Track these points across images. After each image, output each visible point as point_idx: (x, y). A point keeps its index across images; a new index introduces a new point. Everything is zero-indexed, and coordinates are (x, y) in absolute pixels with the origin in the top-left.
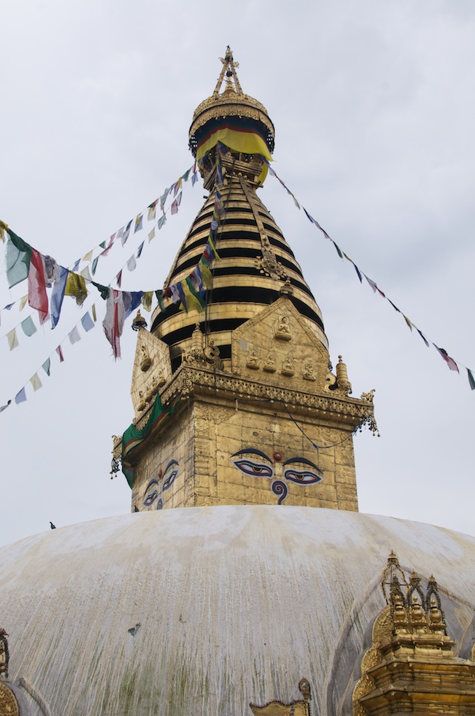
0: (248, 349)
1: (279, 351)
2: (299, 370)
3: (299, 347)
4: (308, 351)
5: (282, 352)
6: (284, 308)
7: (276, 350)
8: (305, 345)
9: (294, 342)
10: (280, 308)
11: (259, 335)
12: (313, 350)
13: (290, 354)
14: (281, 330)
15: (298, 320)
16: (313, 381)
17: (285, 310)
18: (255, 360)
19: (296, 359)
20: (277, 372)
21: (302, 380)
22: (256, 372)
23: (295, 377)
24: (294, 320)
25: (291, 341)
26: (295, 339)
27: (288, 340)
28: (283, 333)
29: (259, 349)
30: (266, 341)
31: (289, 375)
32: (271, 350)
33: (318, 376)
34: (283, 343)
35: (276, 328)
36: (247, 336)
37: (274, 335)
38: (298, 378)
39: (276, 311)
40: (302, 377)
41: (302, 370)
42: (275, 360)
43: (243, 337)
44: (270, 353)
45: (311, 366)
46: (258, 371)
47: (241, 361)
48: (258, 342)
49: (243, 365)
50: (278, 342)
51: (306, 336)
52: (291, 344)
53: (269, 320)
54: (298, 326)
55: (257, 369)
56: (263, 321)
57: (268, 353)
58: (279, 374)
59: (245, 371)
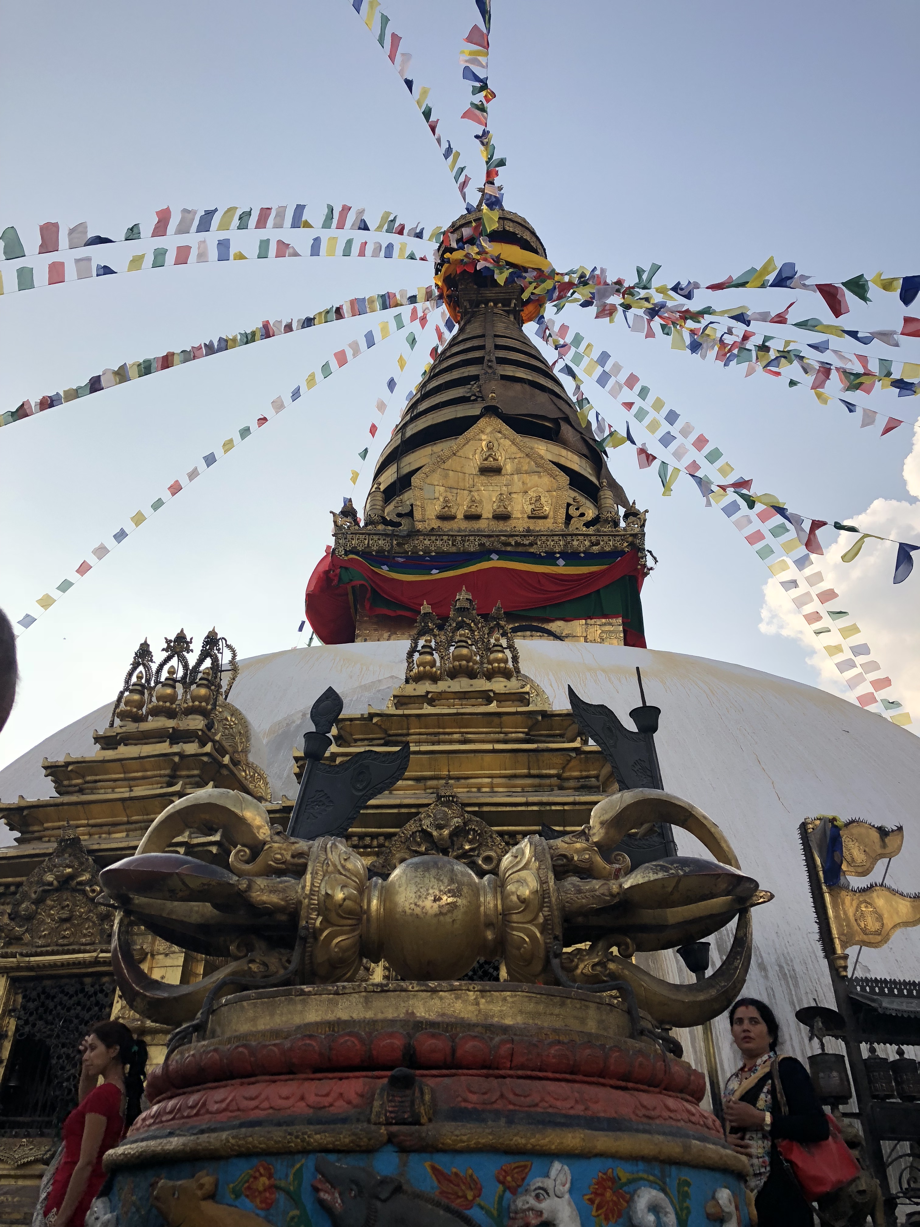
0: (437, 495)
1: (486, 488)
2: (521, 508)
3: (516, 477)
4: (534, 479)
5: (490, 488)
6: (489, 430)
7: (482, 487)
8: (526, 472)
9: (509, 471)
10: (482, 432)
11: (451, 474)
12: (540, 477)
13: (504, 488)
14: (486, 459)
15: (513, 443)
16: (545, 517)
17: (491, 432)
18: (448, 507)
19: (515, 493)
20: (484, 516)
21: (527, 520)
22: (452, 522)
23: (515, 518)
24: (508, 443)
25: (503, 472)
26: (509, 468)
27: (497, 471)
28: (491, 462)
29: (455, 491)
30: (464, 479)
31: (503, 517)
32: (472, 489)
33: (552, 510)
34: (492, 476)
35: (478, 460)
36: (436, 478)
37: (477, 469)
38: (518, 519)
39: (477, 437)
40: (526, 516)
41: (525, 507)
42: (481, 502)
43: (428, 481)
44: (472, 493)
45: (538, 499)
46: (456, 520)
47: (427, 513)
48: (451, 482)
49: (430, 517)
50: (483, 477)
51: (528, 460)
52: (504, 475)
53: (468, 450)
54: (514, 449)
55: (453, 518)
56: (458, 454)
57: (470, 494)
58: (488, 518)
59: (437, 524)
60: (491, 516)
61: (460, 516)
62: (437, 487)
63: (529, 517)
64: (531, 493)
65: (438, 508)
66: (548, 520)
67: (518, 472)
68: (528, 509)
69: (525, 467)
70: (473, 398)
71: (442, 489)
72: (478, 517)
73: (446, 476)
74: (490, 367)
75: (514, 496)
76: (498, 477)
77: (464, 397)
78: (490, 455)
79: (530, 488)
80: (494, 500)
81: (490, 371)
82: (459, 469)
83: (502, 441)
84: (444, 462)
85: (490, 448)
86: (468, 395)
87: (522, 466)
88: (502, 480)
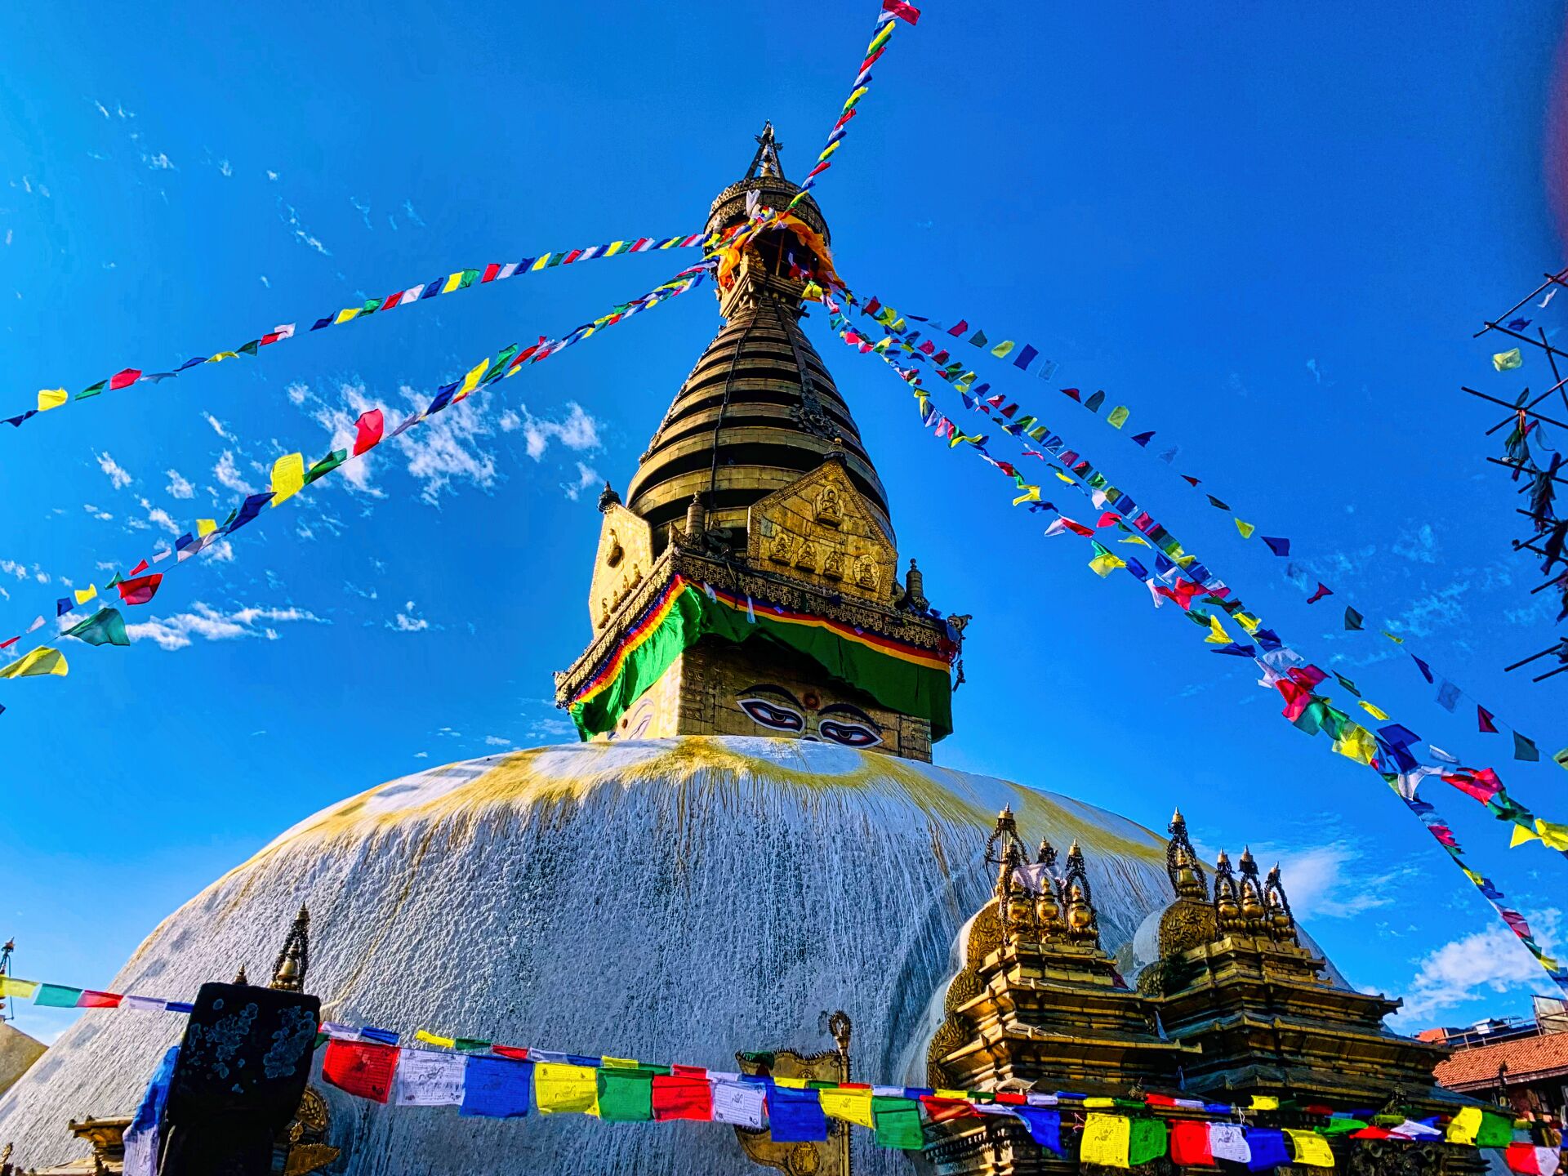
1: (821, 540)
2: (851, 573)
3: (851, 538)
4: (866, 545)
5: (825, 542)
6: (832, 477)
7: (817, 539)
8: (861, 535)
9: (845, 530)
10: (825, 477)
11: (790, 514)
12: (872, 545)
13: (839, 546)
14: (826, 509)
15: (852, 498)
17: (833, 481)
18: (783, 551)
19: (848, 555)
20: (817, 572)
21: (857, 588)
22: (787, 570)
23: (845, 583)
24: (847, 497)
25: (840, 528)
26: (846, 526)
27: (836, 525)
28: (829, 515)
29: (792, 535)
30: (801, 524)
31: (835, 579)
32: (808, 538)
33: (879, 584)
34: (828, 530)
35: (817, 507)
36: (774, 514)
37: (815, 517)
38: (848, 584)
39: (820, 481)
40: (855, 583)
41: (856, 573)
42: (815, 555)
44: (808, 543)
45: (868, 568)
46: (791, 569)
47: (762, 551)
48: (788, 524)
49: (764, 557)
50: (820, 528)
52: (840, 532)
53: (809, 494)
54: (851, 506)
55: (786, 564)
56: (799, 494)
57: (804, 543)
58: (819, 575)
59: (768, 566)
60: (822, 573)
61: (793, 564)
62: (774, 526)
63: (857, 585)
64: (863, 560)
66: (875, 593)
67: (853, 532)
69: (861, 530)
70: (801, 426)
71: (779, 528)
72: (809, 571)
73: (785, 516)
74: (809, 391)
75: (846, 557)
76: (834, 533)
77: (788, 420)
78: (830, 506)
79: (862, 554)
80: (828, 557)
81: (811, 396)
82: (797, 511)
83: (842, 493)
85: (830, 498)
86: (796, 420)
87: (858, 528)
88: (838, 536)
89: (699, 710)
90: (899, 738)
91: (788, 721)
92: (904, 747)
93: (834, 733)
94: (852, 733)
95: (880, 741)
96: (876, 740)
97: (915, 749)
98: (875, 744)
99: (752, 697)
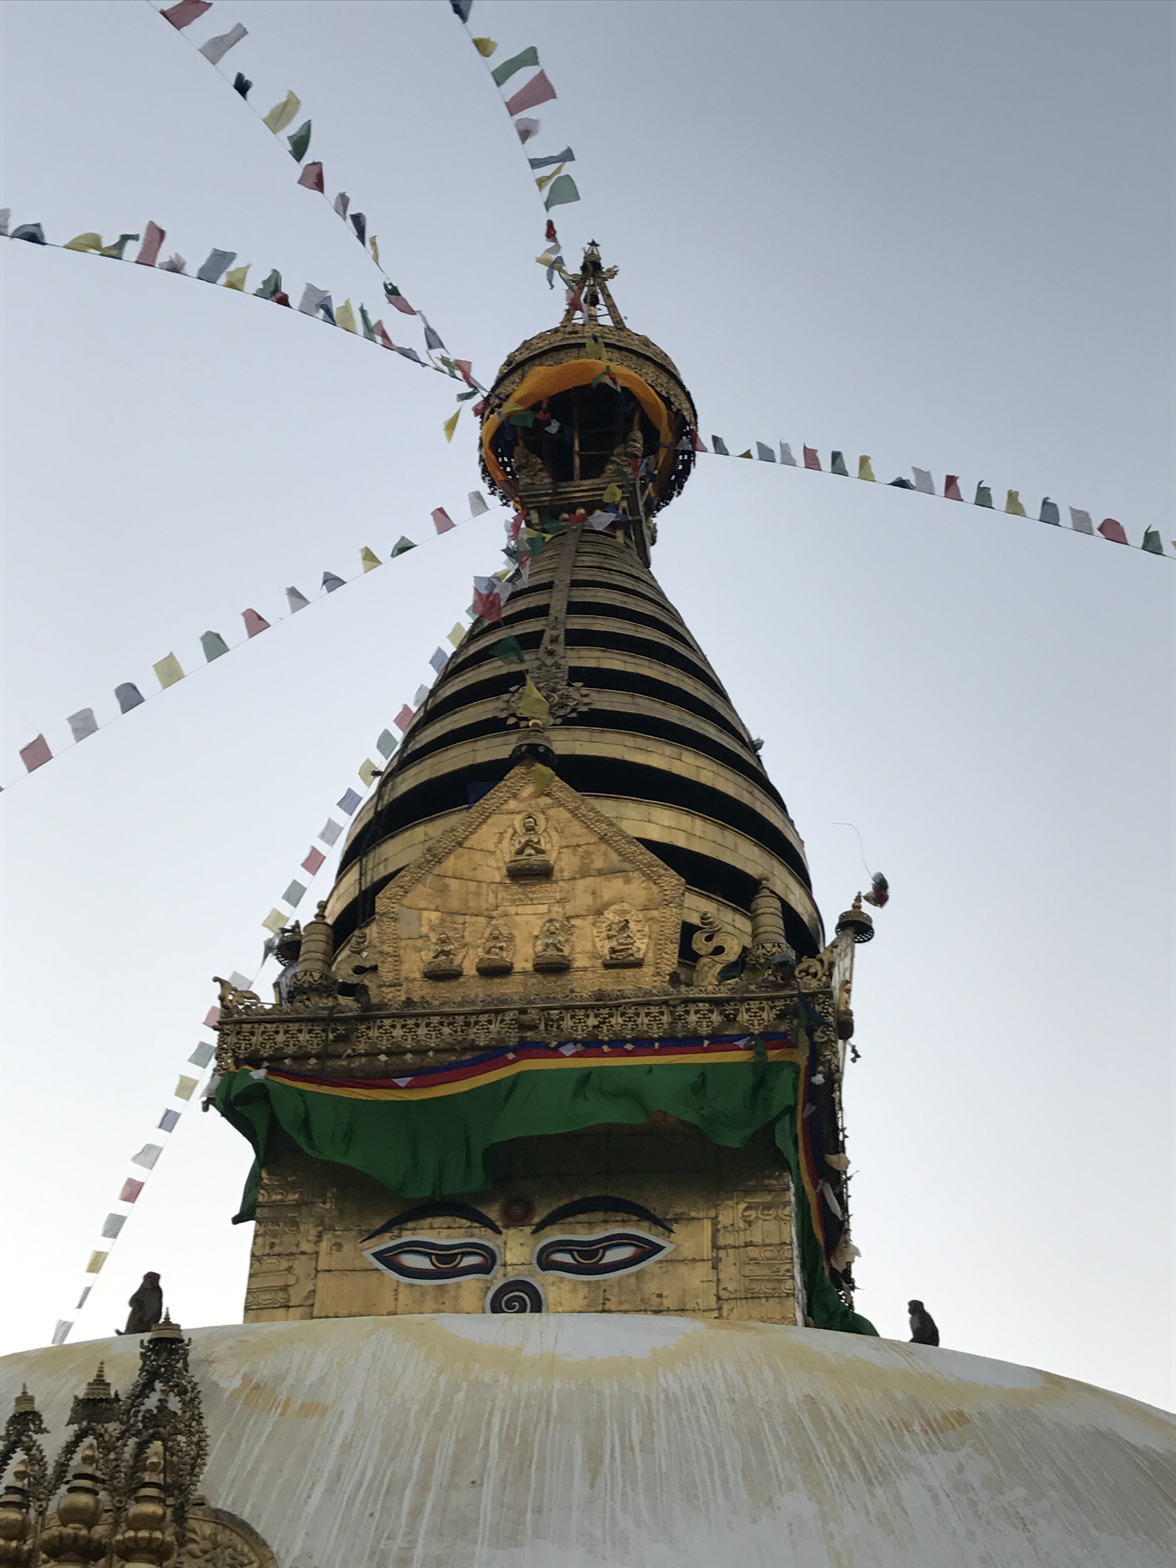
0: (425, 930)
1: (520, 910)
2: (589, 947)
3: (581, 884)
4: (615, 887)
5: (529, 909)
6: (528, 791)
7: (512, 910)
8: (601, 873)
9: (566, 875)
10: (515, 796)
11: (454, 884)
12: (628, 881)
13: (557, 908)
14: (520, 852)
15: (574, 813)
16: (638, 964)
17: (532, 796)
18: (447, 953)
19: (578, 916)
20: (518, 966)
21: (602, 971)
22: (454, 983)
23: (578, 969)
24: (562, 814)
25: (556, 875)
26: (565, 866)
27: (543, 873)
29: (460, 919)
30: (478, 894)
31: (554, 968)
32: (495, 913)
33: (652, 947)
34: (533, 885)
35: (506, 852)
36: (420, 895)
37: (504, 872)
38: (585, 969)
39: (505, 807)
40: (599, 962)
41: (599, 944)
42: (511, 938)
43: (406, 901)
44: (494, 922)
45: (625, 926)
46: (461, 980)
47: (405, 967)
48: (454, 904)
49: (411, 976)
50: (515, 888)
51: (603, 847)
52: (556, 882)
53: (486, 836)
54: (577, 827)
55: (454, 975)
56: (467, 844)
57: (489, 923)
58: (524, 972)
59: (421, 990)
60: (529, 966)
61: (470, 968)
62: (426, 914)
63: (607, 966)
64: (610, 915)
65: (427, 956)
66: (644, 969)
67: (584, 872)
68: (605, 947)
69: (599, 863)
70: (511, 721)
71: (435, 916)
72: (504, 971)
73: (443, 891)
74: (551, 653)
75: (573, 922)
76: (547, 886)
77: (495, 718)
78: (528, 844)
79: (607, 906)
80: (536, 933)
81: (549, 661)
82: (467, 874)
83: (552, 812)
84: (440, 862)
85: (530, 829)
86: (503, 715)
87: (592, 861)
88: (553, 891)
89: (285, 1288)
90: (715, 1232)
91: (468, 1261)
92: (725, 1248)
93: (566, 1258)
94: (605, 1249)
95: (669, 1248)
96: (659, 1248)
97: (750, 1244)
98: (658, 1256)
99: (392, 1239)
